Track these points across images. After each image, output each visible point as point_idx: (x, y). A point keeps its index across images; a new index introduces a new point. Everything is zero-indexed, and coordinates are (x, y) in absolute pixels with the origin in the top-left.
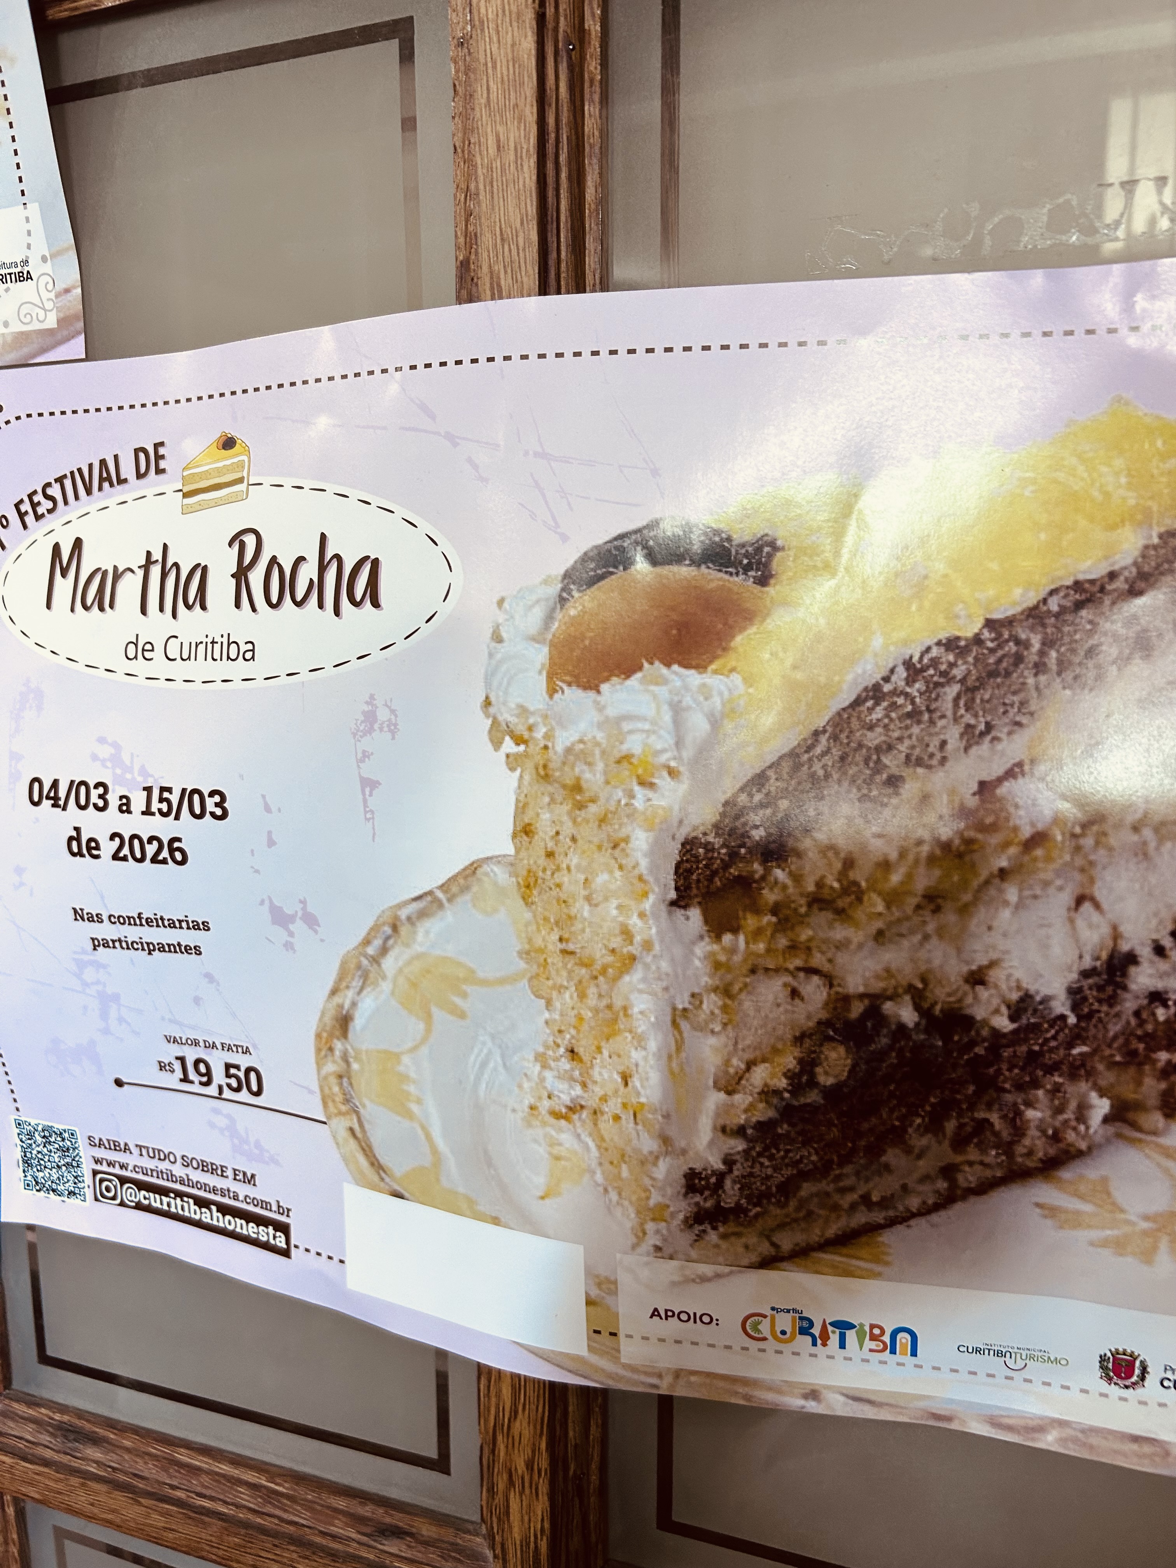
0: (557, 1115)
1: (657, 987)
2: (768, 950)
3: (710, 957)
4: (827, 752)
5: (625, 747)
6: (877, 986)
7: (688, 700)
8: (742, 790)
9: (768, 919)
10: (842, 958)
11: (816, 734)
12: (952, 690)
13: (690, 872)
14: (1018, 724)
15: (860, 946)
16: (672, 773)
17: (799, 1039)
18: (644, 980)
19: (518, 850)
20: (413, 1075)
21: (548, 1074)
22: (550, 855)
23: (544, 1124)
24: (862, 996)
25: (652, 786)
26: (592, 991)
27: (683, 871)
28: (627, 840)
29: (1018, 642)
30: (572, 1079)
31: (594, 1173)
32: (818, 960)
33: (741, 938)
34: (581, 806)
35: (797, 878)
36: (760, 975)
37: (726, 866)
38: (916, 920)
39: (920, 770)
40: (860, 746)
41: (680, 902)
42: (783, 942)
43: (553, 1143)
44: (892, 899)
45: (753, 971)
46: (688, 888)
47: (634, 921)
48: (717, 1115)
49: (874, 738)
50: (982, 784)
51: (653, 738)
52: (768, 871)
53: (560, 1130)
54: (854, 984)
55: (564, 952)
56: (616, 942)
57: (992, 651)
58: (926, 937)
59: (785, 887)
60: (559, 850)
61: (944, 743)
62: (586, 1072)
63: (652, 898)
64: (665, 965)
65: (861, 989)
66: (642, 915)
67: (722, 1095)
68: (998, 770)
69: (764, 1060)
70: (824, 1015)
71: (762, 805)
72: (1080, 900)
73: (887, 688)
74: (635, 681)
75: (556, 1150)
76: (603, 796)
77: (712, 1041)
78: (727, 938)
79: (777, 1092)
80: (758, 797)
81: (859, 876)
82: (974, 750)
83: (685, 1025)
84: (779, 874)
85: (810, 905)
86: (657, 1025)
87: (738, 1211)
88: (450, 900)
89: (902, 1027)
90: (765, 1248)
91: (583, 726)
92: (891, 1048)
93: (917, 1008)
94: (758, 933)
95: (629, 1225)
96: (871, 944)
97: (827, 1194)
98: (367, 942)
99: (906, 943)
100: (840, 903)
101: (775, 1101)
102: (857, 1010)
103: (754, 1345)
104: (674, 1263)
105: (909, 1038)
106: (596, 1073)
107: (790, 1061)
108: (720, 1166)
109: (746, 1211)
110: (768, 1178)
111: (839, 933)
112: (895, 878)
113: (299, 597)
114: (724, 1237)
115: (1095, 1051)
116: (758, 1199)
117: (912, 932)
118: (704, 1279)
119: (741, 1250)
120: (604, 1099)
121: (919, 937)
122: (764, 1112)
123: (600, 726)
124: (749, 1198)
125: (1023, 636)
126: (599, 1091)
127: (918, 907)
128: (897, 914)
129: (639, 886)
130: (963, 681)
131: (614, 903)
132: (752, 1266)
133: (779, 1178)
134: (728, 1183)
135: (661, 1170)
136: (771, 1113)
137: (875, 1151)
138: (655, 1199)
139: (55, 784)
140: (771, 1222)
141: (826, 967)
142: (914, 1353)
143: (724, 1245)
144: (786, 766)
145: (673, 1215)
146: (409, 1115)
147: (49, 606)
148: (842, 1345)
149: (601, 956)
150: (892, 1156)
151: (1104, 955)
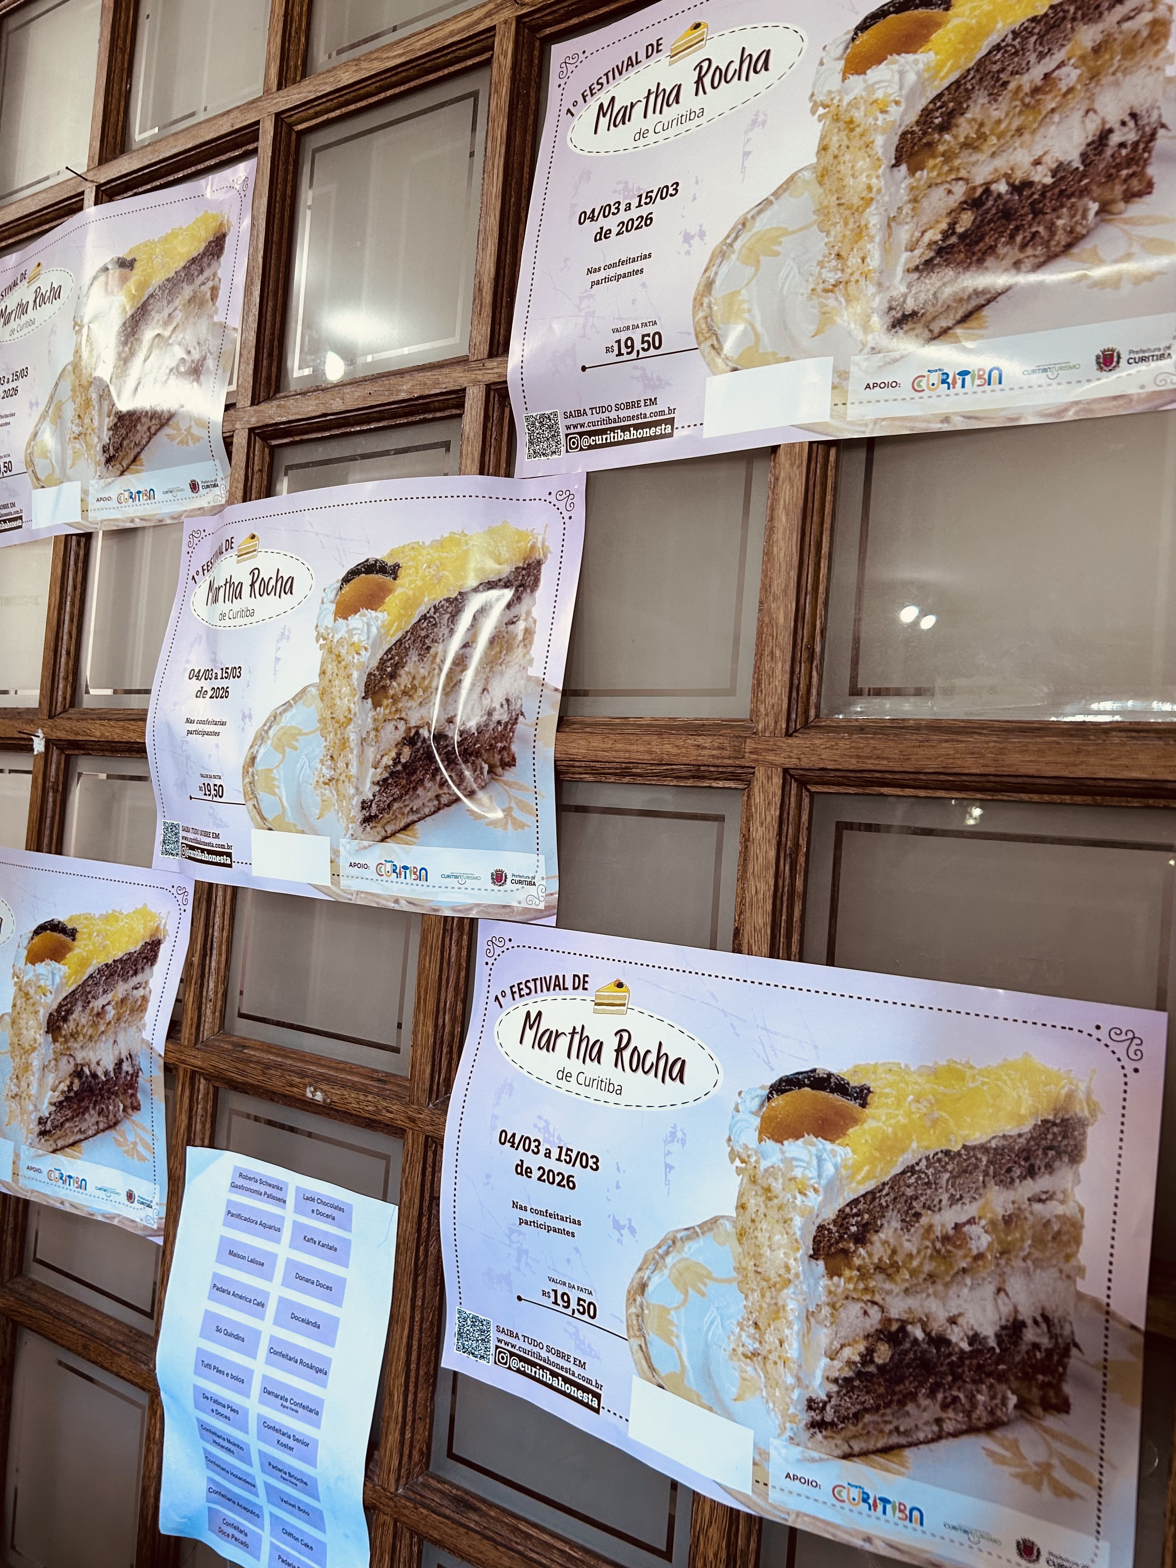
0: (746, 1357)
1: (800, 1298)
2: (855, 1289)
3: (826, 1287)
4: (887, 1195)
5: (794, 1173)
6: (905, 1316)
7: (825, 1156)
8: (847, 1205)
9: (855, 1273)
10: (888, 1299)
11: (884, 1184)
12: (946, 1176)
13: (820, 1242)
14: (974, 1198)
15: (898, 1294)
16: (816, 1190)
17: (867, 1337)
18: (794, 1293)
19: (738, 1215)
20: (676, 1322)
21: (744, 1334)
22: (753, 1221)
23: (739, 1360)
24: (898, 1320)
25: (805, 1195)
26: (768, 1294)
27: (816, 1241)
28: (791, 1220)
29: (977, 1159)
30: (755, 1338)
31: (762, 1391)
32: (877, 1298)
33: (842, 1280)
34: (770, 1199)
35: (870, 1255)
36: (850, 1300)
37: (837, 1242)
38: (924, 1286)
39: (929, 1212)
40: (903, 1194)
41: (814, 1256)
42: (861, 1286)
43: (743, 1371)
44: (913, 1273)
45: (847, 1298)
46: (819, 1250)
47: (792, 1262)
48: (825, 1370)
49: (909, 1192)
50: (956, 1224)
51: (807, 1172)
52: (857, 1248)
53: (747, 1365)
54: (894, 1313)
55: (756, 1272)
56: (782, 1271)
57: (965, 1160)
58: (928, 1295)
59: (864, 1258)
60: (757, 1220)
61: (941, 1201)
62: (762, 1335)
63: (801, 1251)
64: (805, 1287)
65: (897, 1317)
66: (795, 1259)
67: (828, 1360)
68: (963, 1219)
69: (849, 1345)
70: (879, 1327)
71: (857, 1215)
72: (999, 1290)
73: (917, 1168)
74: (800, 1142)
75: (744, 1375)
76: (781, 1196)
77: (825, 1330)
78: (836, 1279)
79: (854, 1363)
80: (855, 1211)
81: (899, 1259)
82: (954, 1207)
83: (812, 1320)
84: (862, 1251)
85: (875, 1269)
86: (798, 1318)
87: (832, 1424)
88: (703, 1233)
89: (916, 1340)
90: (846, 1448)
91: (774, 1160)
92: (911, 1349)
93: (924, 1331)
94: (850, 1279)
95: (777, 1422)
96: (902, 1294)
97: (878, 1423)
98: (659, 1247)
99: (919, 1297)
100: (890, 1271)
101: (853, 1367)
102: (894, 1327)
103: (838, 1504)
104: (800, 1448)
105: (919, 1345)
106: (766, 1337)
107: (861, 1347)
108: (825, 1398)
109: (836, 1425)
110: (848, 1408)
111: (888, 1286)
112: (915, 1263)
113: (646, 1069)
114: (825, 1437)
115: (1009, 1369)
116: (844, 1419)
117: (922, 1291)
118: (813, 1460)
119: (833, 1446)
120: (770, 1352)
121: (924, 1295)
122: (848, 1373)
123: (782, 1161)
124: (838, 1418)
125: (979, 1156)
126: (768, 1347)
127: (925, 1280)
128: (915, 1281)
129: (795, 1244)
130: (951, 1172)
131: (782, 1251)
132: (839, 1457)
133: (853, 1410)
134: (828, 1408)
135: (795, 1395)
136: (850, 1374)
137: (902, 1403)
138: (792, 1410)
139: (514, 1135)
140: (849, 1434)
141: (881, 1302)
142: (922, 1524)
143: (825, 1442)
144: (869, 1197)
145: (800, 1421)
146: (672, 1343)
147: (521, 1042)
148: (884, 1512)
149: (774, 1278)
150: (910, 1407)
151: (1011, 1320)
